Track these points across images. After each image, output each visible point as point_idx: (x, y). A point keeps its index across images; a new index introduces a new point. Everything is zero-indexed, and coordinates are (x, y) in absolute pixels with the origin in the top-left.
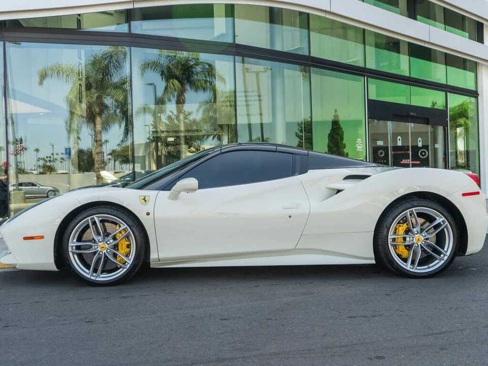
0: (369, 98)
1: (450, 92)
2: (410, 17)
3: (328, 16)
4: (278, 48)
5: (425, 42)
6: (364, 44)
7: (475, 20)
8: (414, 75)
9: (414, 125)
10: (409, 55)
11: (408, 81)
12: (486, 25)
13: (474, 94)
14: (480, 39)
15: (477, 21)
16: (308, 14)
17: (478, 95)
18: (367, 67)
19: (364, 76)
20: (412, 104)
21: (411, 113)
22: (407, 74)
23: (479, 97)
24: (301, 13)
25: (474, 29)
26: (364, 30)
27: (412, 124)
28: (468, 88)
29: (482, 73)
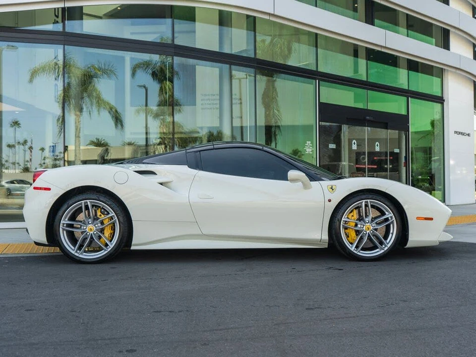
0: (321, 101)
1: (412, 97)
2: (367, 22)
3: (272, 19)
4: (227, 50)
5: (381, 46)
6: (317, 47)
7: (441, 27)
8: (372, 80)
9: (371, 130)
10: (366, 59)
11: (366, 85)
12: (452, 31)
13: (440, 100)
14: (446, 46)
15: (444, 28)
16: (255, 18)
17: (444, 100)
18: (319, 70)
19: (315, 79)
20: (368, 108)
21: (368, 118)
22: (364, 79)
23: (445, 103)
24: (248, 16)
25: (440, 35)
26: (316, 34)
27: (369, 128)
28: (433, 94)
29: (448, 80)
